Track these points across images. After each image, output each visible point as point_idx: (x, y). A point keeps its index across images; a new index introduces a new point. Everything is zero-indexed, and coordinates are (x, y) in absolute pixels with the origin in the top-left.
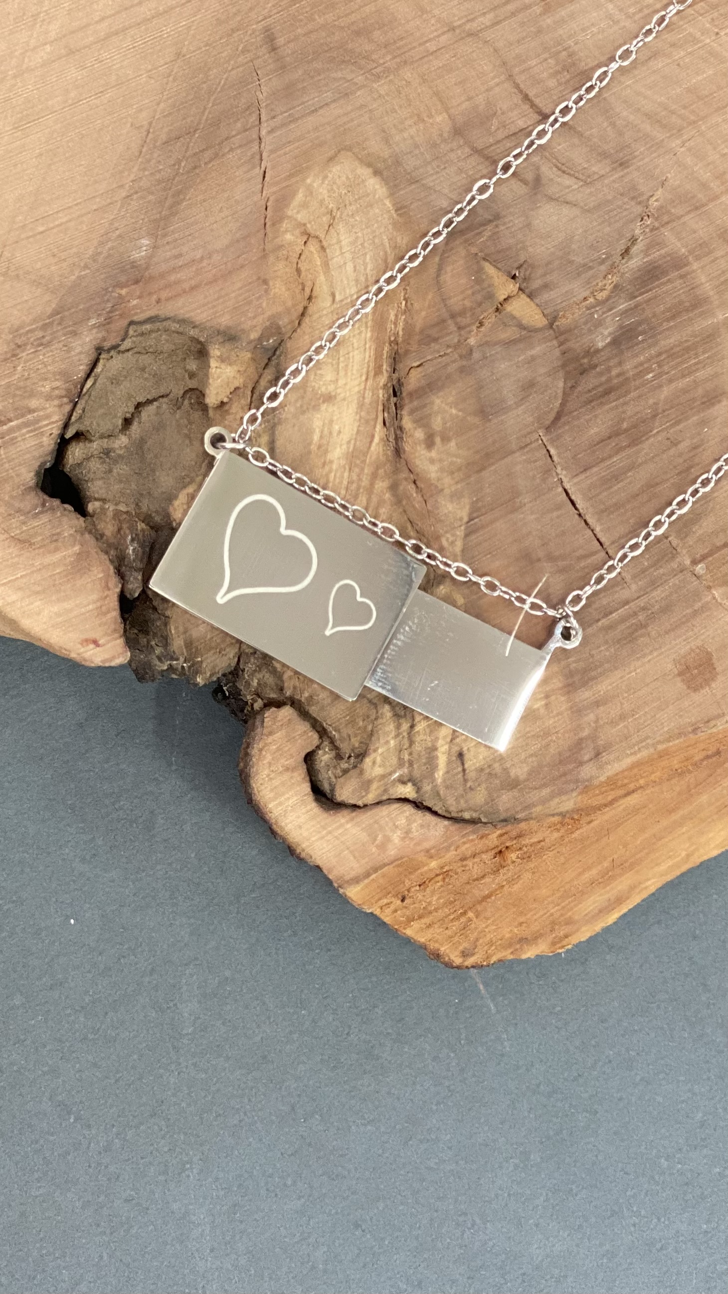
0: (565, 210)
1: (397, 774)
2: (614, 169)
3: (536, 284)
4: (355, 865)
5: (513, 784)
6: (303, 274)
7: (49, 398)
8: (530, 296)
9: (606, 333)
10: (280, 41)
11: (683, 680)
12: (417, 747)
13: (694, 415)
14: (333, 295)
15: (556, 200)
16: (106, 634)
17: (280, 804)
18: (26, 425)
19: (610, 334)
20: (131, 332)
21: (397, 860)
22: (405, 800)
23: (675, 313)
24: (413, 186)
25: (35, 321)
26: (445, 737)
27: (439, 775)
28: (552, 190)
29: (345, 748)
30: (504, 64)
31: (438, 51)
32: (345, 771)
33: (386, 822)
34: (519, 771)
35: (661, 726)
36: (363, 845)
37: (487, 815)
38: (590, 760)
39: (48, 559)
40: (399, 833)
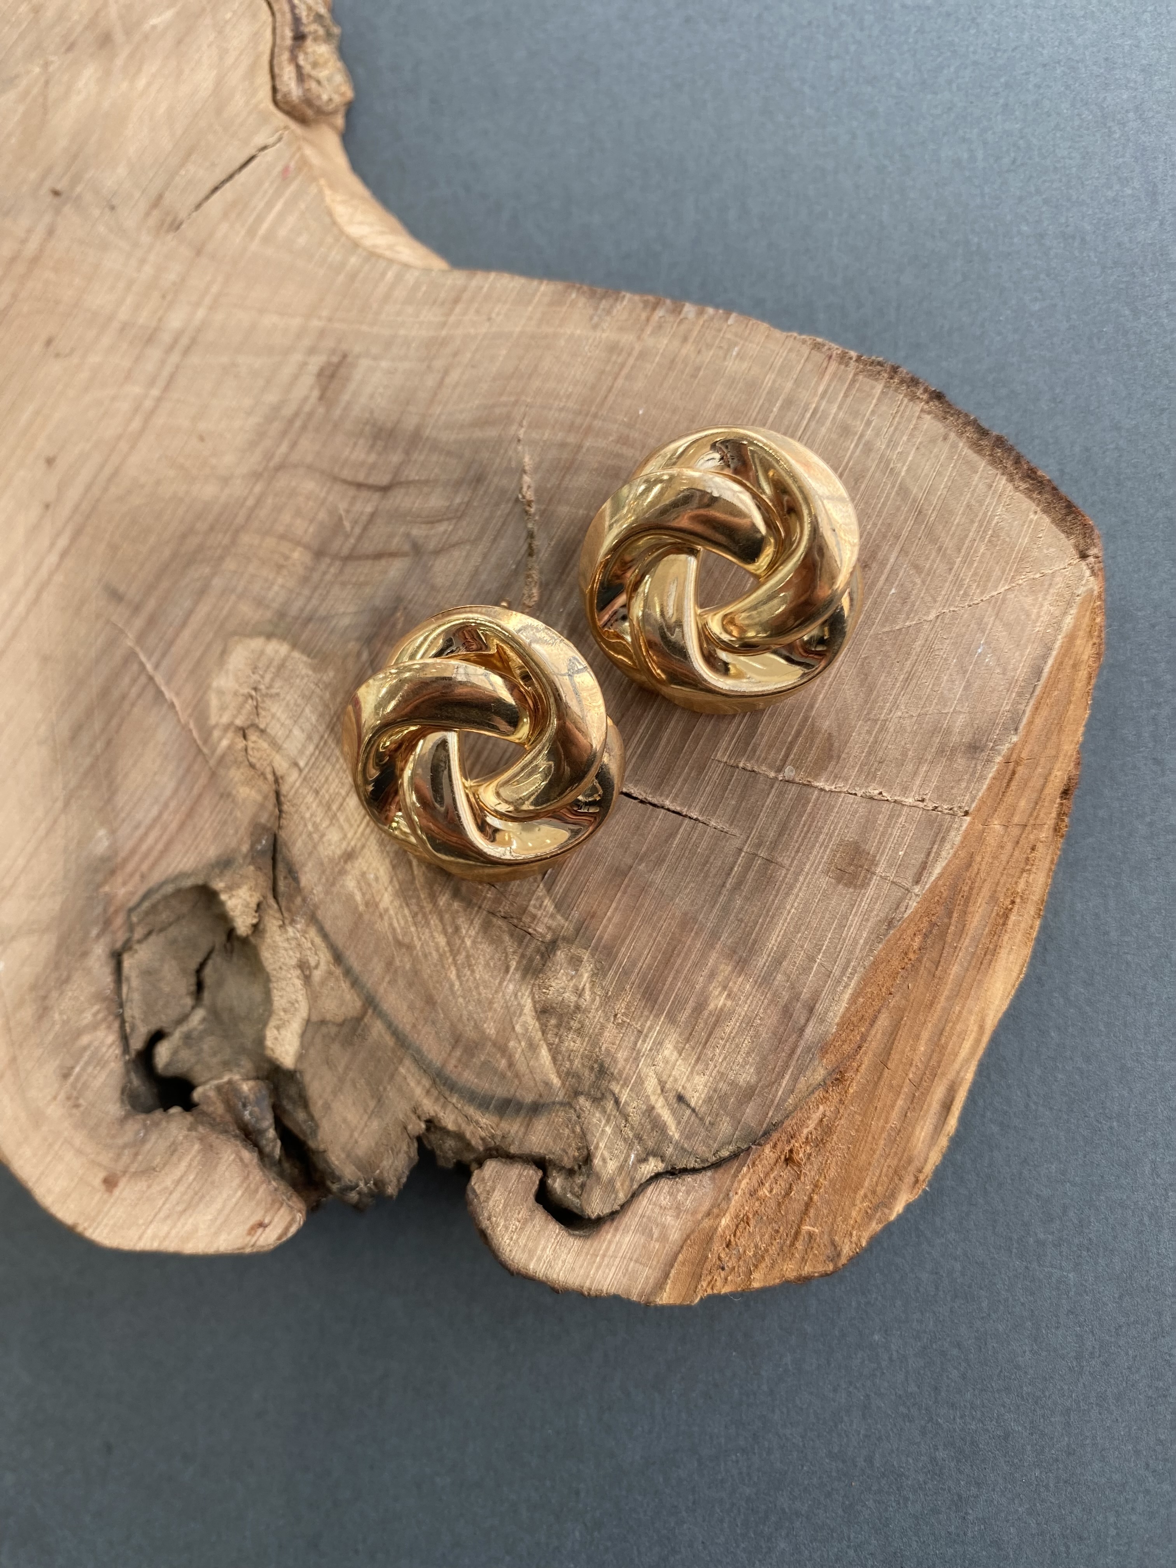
0: (456, 553)
1: (633, 1156)
2: (475, 490)
4: (649, 1272)
5: (748, 1094)
6: (258, 766)
7: (94, 1026)
10: (122, 588)
11: (846, 885)
12: (635, 1118)
14: (296, 765)
15: (442, 550)
16: (269, 1209)
17: (539, 1259)
18: (87, 1063)
20: (134, 919)
21: (686, 1240)
22: (657, 1176)
24: (310, 626)
25: (46, 966)
26: (654, 1093)
27: (673, 1130)
28: (432, 546)
29: (567, 1162)
30: (323, 472)
31: (259, 501)
32: (583, 1186)
33: (653, 1210)
34: (746, 1076)
35: (855, 942)
36: (644, 1247)
37: (743, 1139)
38: (808, 1020)
39: (178, 1173)
40: (670, 1212)
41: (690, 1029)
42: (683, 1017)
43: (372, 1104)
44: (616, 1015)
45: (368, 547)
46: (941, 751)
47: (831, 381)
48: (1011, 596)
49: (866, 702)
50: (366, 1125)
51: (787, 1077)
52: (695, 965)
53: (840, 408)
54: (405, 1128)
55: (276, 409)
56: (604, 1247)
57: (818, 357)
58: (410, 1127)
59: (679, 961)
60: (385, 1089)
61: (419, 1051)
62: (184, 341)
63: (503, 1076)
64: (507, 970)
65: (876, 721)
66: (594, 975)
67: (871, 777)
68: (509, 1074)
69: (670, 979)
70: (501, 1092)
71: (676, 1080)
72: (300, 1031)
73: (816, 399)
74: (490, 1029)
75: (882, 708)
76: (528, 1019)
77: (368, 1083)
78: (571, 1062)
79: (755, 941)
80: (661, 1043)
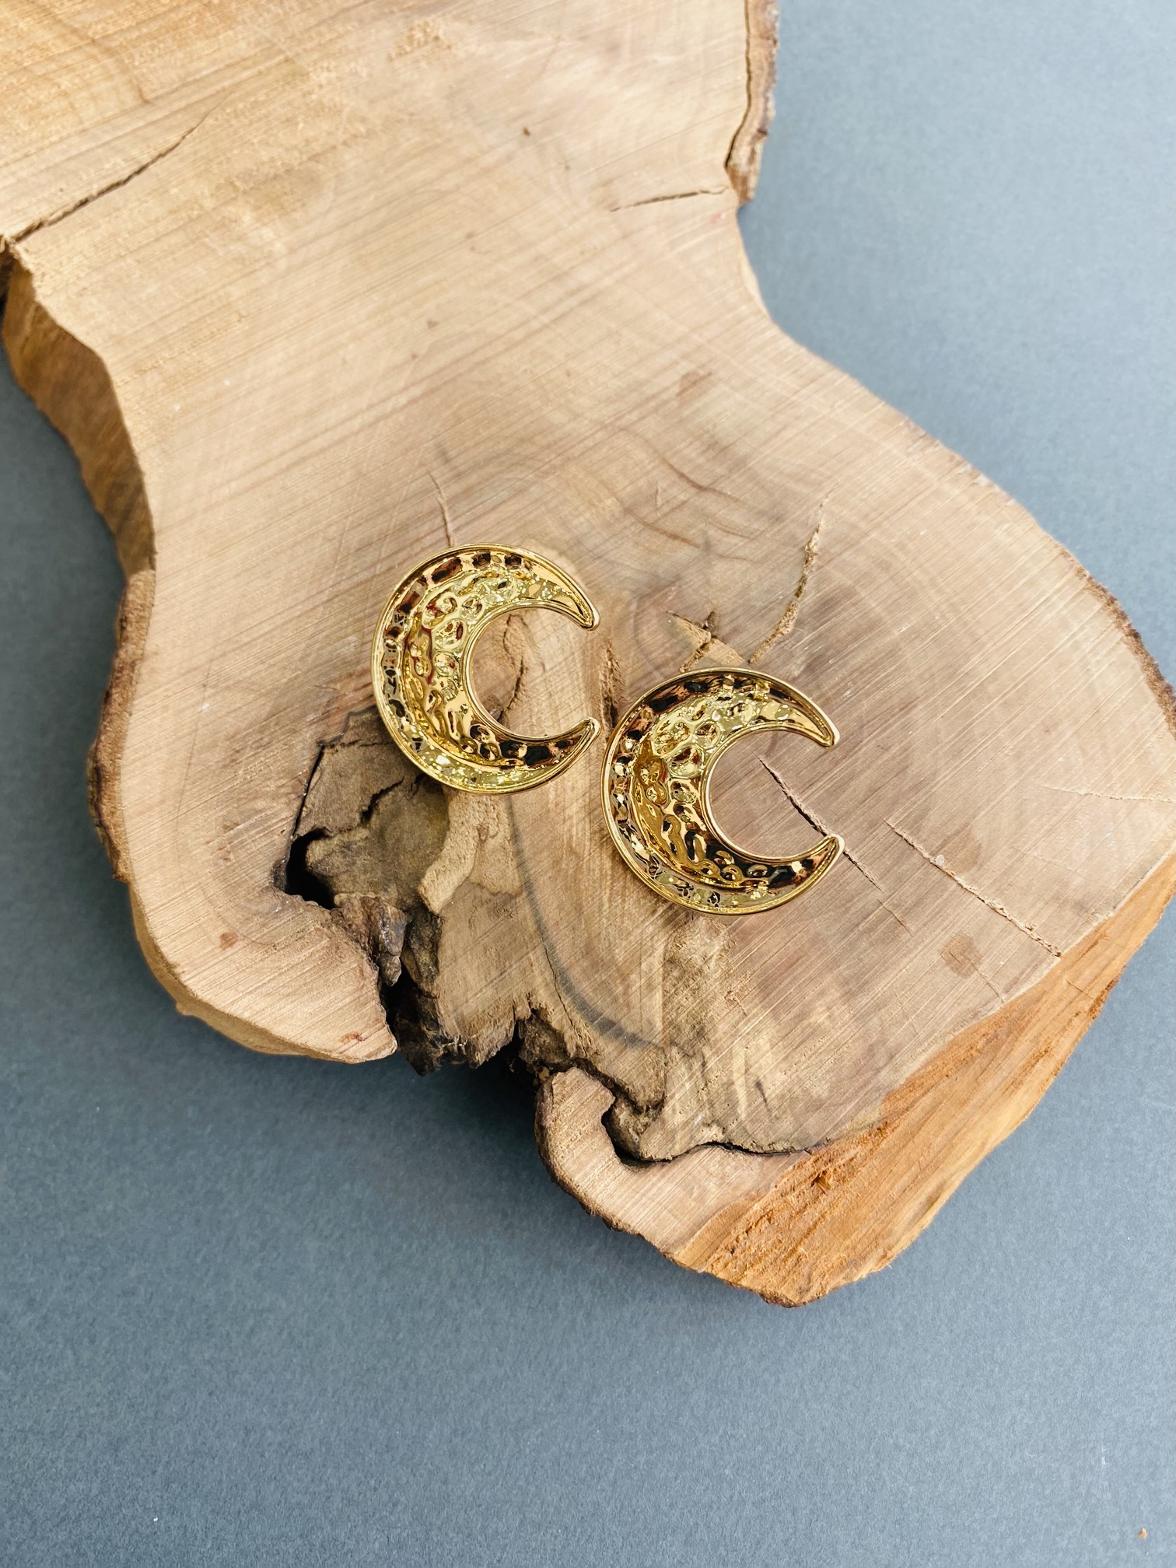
0: (738, 565)
1: (700, 1118)
2: (772, 524)
3: (725, 630)
4: (675, 1223)
5: (817, 1105)
6: (510, 650)
7: (275, 797)
8: (723, 640)
9: (799, 662)
10: (452, 453)
11: (952, 969)
12: (714, 1087)
13: (895, 722)
14: (543, 665)
15: (727, 557)
16: (368, 1026)
17: (586, 1175)
18: (253, 826)
19: (803, 662)
20: (351, 724)
21: (719, 1210)
22: (714, 1144)
23: (856, 635)
24: (597, 562)
25: (251, 725)
26: (739, 1070)
27: (742, 1111)
28: (720, 549)
29: (641, 1099)
30: (656, 451)
31: (596, 447)
32: (646, 1126)
33: (700, 1172)
34: (820, 1090)
35: (944, 1017)
36: (681, 1201)
37: (799, 1142)
38: (886, 1065)
39: (296, 958)
40: (714, 1180)
41: (788, 1030)
42: (786, 1018)
43: (494, 973)
44: (729, 992)
45: (669, 525)
46: (1056, 898)
47: (1066, 584)
48: (1142, 805)
49: (1015, 834)
50: (481, 990)
51: (853, 1104)
52: (811, 979)
53: (1066, 606)
54: (514, 1009)
55: (640, 384)
56: (648, 1186)
57: (1062, 561)
58: (518, 1009)
59: (800, 970)
60: (511, 966)
61: (552, 947)
62: (586, 294)
63: (615, 1000)
64: (654, 911)
65: (1018, 851)
66: (724, 950)
67: (1000, 892)
68: (621, 1000)
69: (786, 982)
70: (609, 1013)
71: (760, 1068)
72: (456, 884)
73: (1052, 591)
74: (620, 955)
75: (1025, 843)
76: (654, 962)
77: (498, 955)
78: (678, 1015)
79: (867, 982)
80: (759, 1032)
